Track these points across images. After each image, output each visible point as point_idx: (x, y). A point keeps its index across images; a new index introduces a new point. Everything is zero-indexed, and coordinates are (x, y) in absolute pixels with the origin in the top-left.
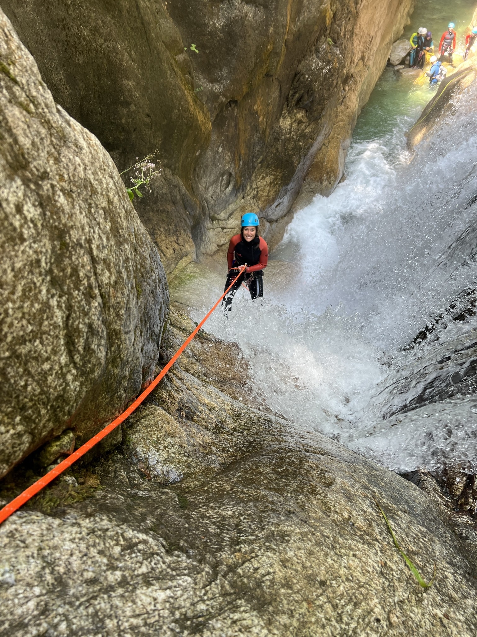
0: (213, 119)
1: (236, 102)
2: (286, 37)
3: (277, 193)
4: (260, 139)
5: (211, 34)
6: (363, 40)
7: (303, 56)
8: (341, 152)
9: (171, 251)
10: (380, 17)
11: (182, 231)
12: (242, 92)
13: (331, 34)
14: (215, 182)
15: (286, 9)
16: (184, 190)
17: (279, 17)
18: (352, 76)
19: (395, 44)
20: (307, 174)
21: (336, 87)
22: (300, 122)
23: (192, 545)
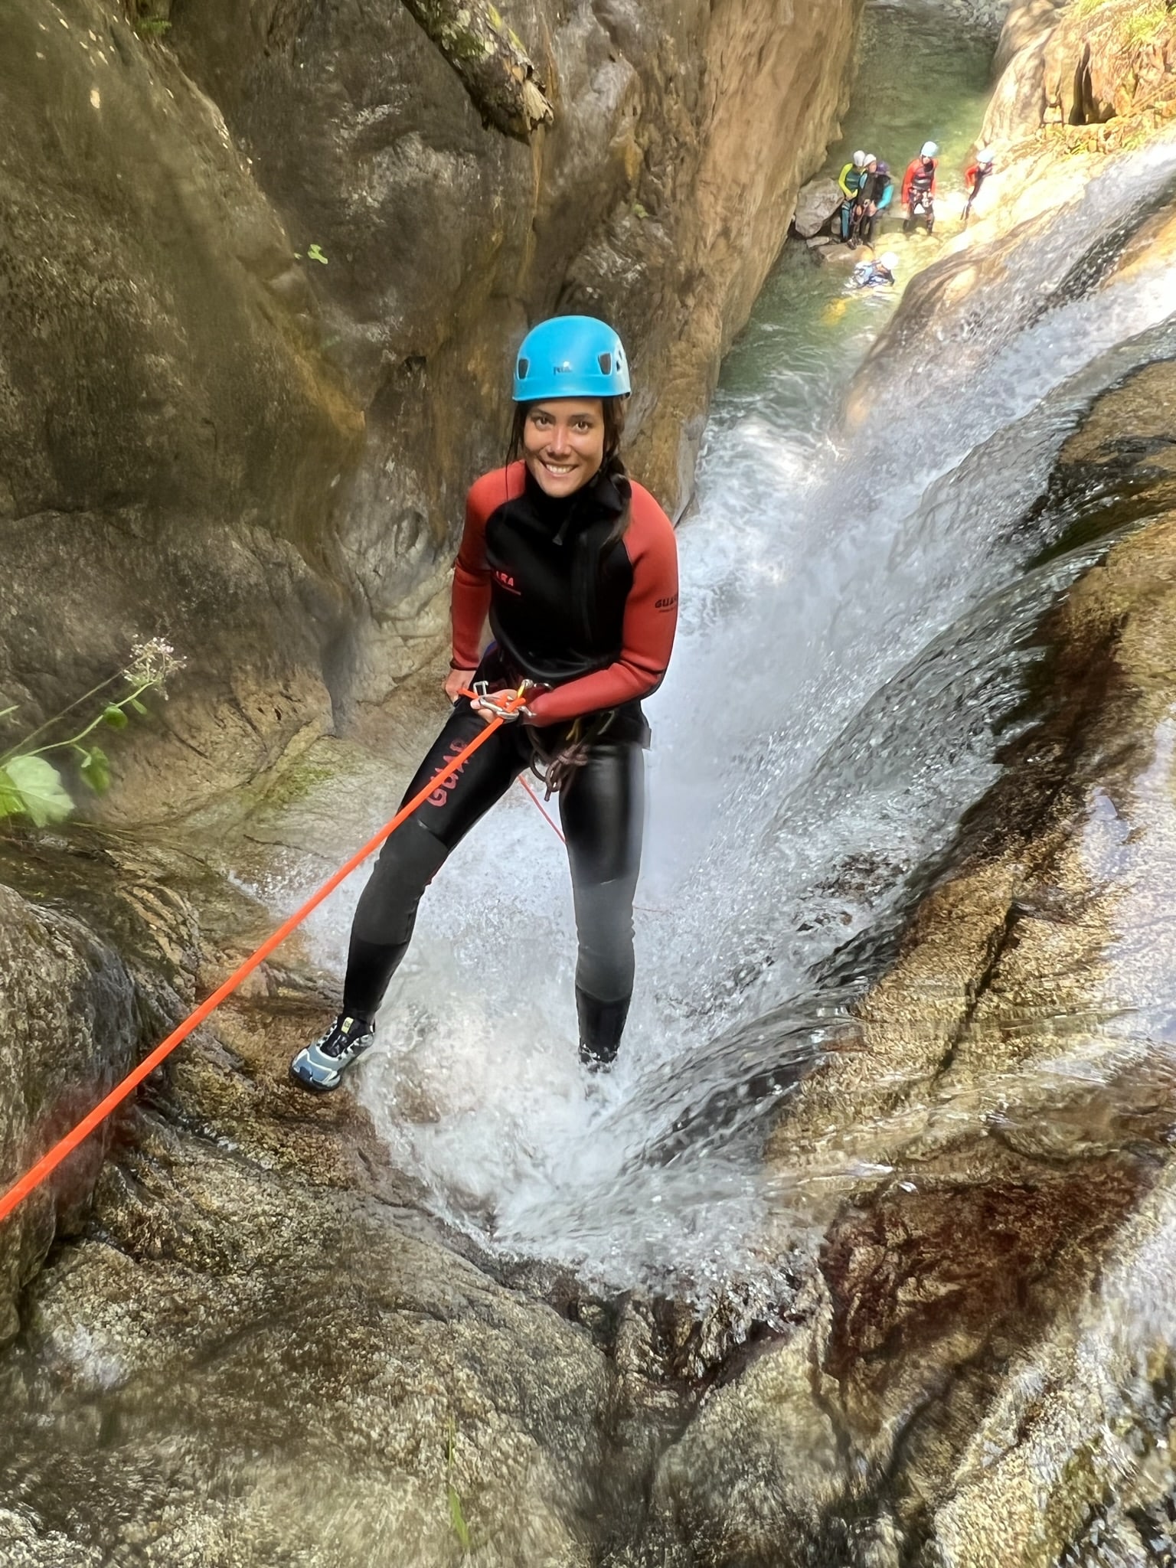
0: (368, 401)
1: (422, 360)
2: (534, 212)
5: (356, 220)
6: (723, 194)
7: (578, 245)
8: (684, 448)
9: (271, 717)
10: (761, 141)
11: (298, 667)
12: (436, 340)
13: (643, 196)
14: (382, 537)
15: (532, 154)
16: (302, 568)
17: (514, 174)
18: (702, 273)
19: (804, 190)
21: (660, 306)
23: (86, 1516)
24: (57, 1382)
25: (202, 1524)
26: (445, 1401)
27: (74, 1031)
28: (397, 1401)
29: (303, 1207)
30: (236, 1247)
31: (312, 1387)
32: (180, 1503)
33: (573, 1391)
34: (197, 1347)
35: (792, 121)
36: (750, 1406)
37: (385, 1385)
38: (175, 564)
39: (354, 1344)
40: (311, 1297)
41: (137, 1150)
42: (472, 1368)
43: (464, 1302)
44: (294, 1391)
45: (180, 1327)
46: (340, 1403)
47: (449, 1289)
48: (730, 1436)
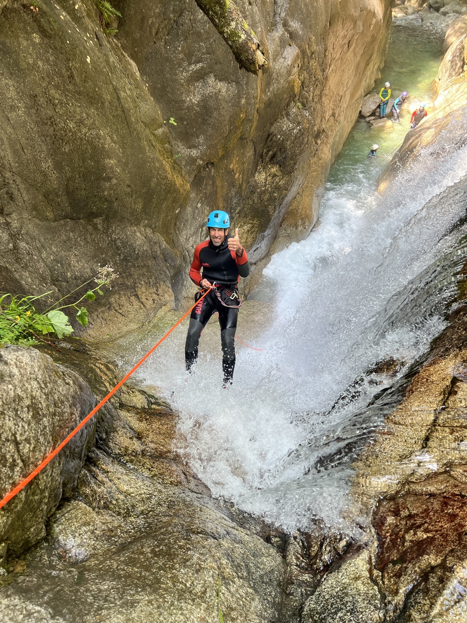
0: (191, 179)
1: (212, 164)
2: (258, 106)
3: (254, 240)
4: (237, 193)
5: (188, 108)
6: (333, 99)
7: (274, 119)
8: (315, 199)
9: (151, 302)
10: (349, 78)
11: (162, 283)
12: (218, 155)
13: (301, 100)
14: (195, 233)
15: (257, 83)
16: (164, 245)
17: (250, 91)
18: (324, 131)
19: (366, 98)
20: (283, 220)
21: (307, 143)
22: (275, 176)
23: (71, 612)
24: (60, 557)
25: (118, 618)
26: (217, 572)
27: (72, 414)
28: (197, 571)
29: (160, 491)
30: (133, 506)
31: (163, 564)
32: (109, 608)
33: (269, 572)
34: (116, 546)
35: (361, 71)
36: (343, 582)
37: (193, 565)
38: (115, 241)
39: (180, 547)
40: (162, 527)
41: (95, 465)
42: (228, 559)
43: (225, 533)
44: (155, 565)
45: (110, 537)
46: (174, 571)
47: (219, 527)
48: (335, 594)
